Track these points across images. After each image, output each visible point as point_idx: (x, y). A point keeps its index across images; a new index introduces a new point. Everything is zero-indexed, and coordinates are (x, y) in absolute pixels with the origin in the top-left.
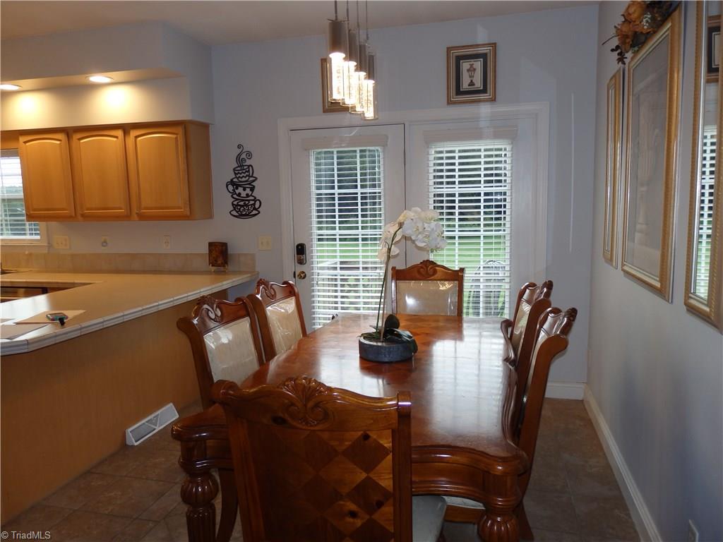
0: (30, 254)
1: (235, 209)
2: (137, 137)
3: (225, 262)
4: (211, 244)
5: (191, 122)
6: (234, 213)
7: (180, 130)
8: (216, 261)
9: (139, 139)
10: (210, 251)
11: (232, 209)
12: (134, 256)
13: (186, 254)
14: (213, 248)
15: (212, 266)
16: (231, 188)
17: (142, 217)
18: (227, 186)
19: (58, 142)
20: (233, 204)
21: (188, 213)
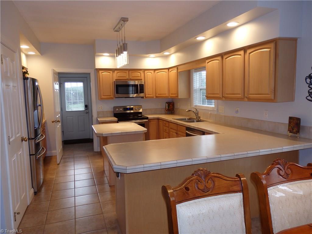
0: (211, 114)
1: (310, 95)
2: (250, 53)
3: (298, 132)
4: (290, 118)
5: (280, 39)
6: (309, 98)
7: (272, 45)
8: (293, 129)
9: (251, 54)
10: (290, 122)
11: (308, 95)
12: (249, 120)
13: (275, 123)
14: (292, 120)
15: (290, 132)
16: (308, 80)
17: (250, 99)
18: (306, 79)
19: (218, 61)
20: (309, 92)
21: (273, 98)
